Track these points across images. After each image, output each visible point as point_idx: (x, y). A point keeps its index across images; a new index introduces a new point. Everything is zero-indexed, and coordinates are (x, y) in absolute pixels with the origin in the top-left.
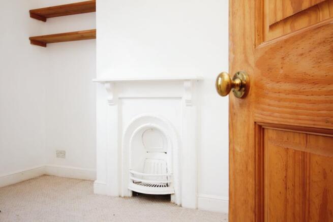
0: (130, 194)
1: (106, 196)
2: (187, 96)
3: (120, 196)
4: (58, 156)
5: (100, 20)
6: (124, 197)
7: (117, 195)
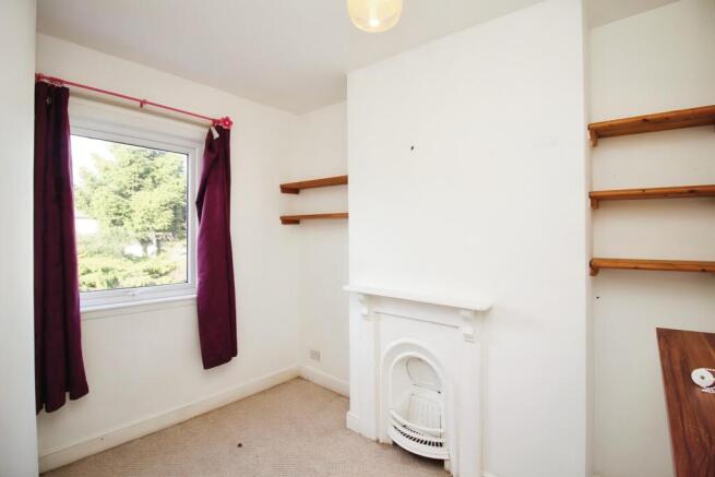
0: (391, 443)
1: (360, 435)
2: (468, 329)
3: (378, 441)
4: (312, 358)
5: (354, 199)
6: (383, 444)
7: (374, 438)
